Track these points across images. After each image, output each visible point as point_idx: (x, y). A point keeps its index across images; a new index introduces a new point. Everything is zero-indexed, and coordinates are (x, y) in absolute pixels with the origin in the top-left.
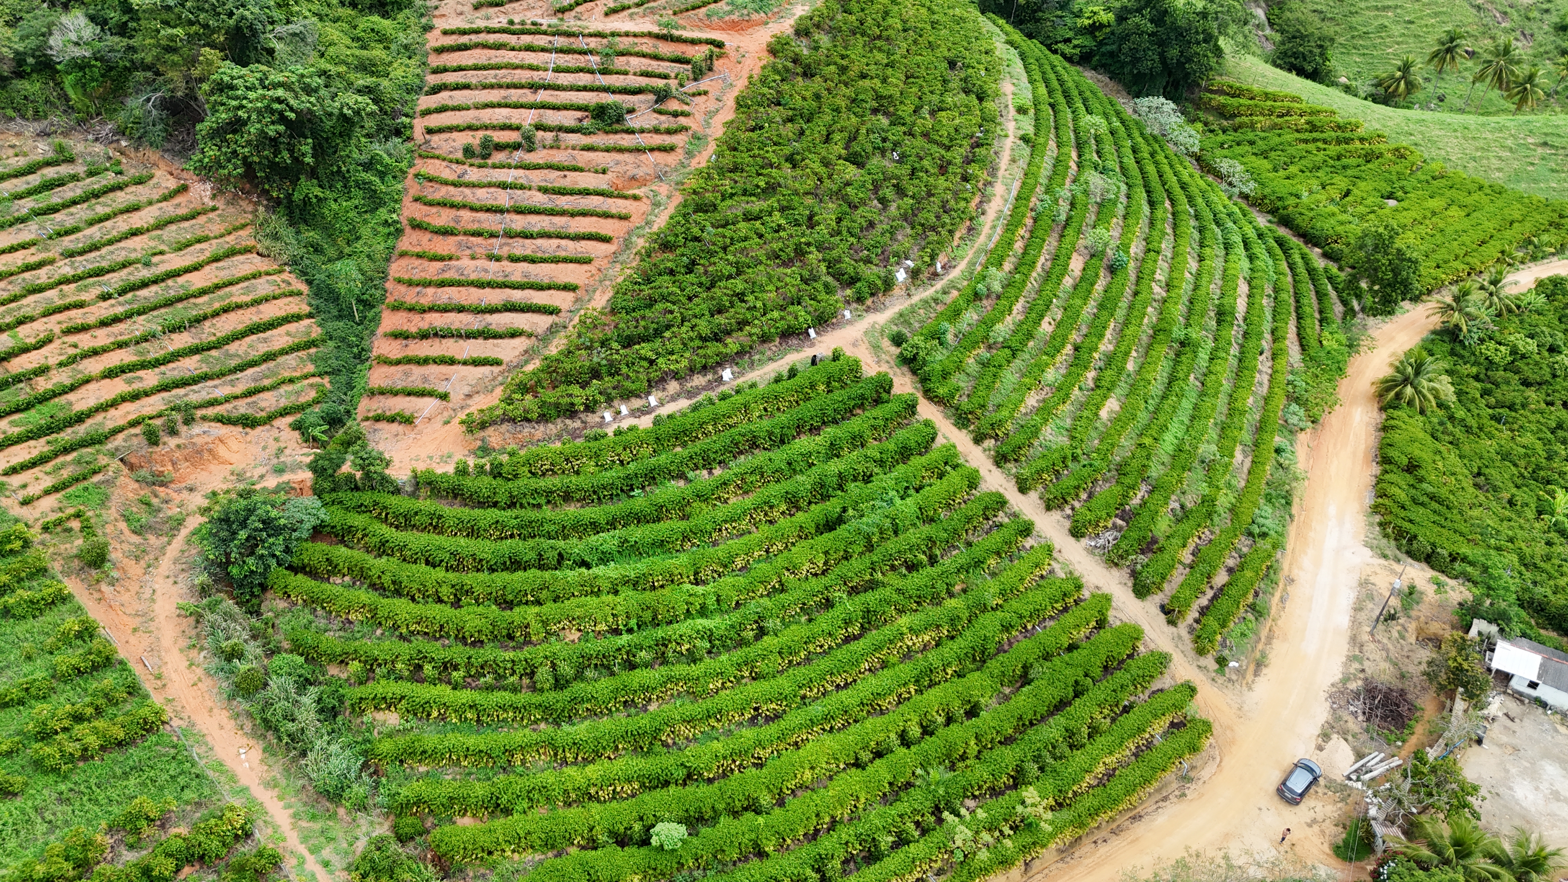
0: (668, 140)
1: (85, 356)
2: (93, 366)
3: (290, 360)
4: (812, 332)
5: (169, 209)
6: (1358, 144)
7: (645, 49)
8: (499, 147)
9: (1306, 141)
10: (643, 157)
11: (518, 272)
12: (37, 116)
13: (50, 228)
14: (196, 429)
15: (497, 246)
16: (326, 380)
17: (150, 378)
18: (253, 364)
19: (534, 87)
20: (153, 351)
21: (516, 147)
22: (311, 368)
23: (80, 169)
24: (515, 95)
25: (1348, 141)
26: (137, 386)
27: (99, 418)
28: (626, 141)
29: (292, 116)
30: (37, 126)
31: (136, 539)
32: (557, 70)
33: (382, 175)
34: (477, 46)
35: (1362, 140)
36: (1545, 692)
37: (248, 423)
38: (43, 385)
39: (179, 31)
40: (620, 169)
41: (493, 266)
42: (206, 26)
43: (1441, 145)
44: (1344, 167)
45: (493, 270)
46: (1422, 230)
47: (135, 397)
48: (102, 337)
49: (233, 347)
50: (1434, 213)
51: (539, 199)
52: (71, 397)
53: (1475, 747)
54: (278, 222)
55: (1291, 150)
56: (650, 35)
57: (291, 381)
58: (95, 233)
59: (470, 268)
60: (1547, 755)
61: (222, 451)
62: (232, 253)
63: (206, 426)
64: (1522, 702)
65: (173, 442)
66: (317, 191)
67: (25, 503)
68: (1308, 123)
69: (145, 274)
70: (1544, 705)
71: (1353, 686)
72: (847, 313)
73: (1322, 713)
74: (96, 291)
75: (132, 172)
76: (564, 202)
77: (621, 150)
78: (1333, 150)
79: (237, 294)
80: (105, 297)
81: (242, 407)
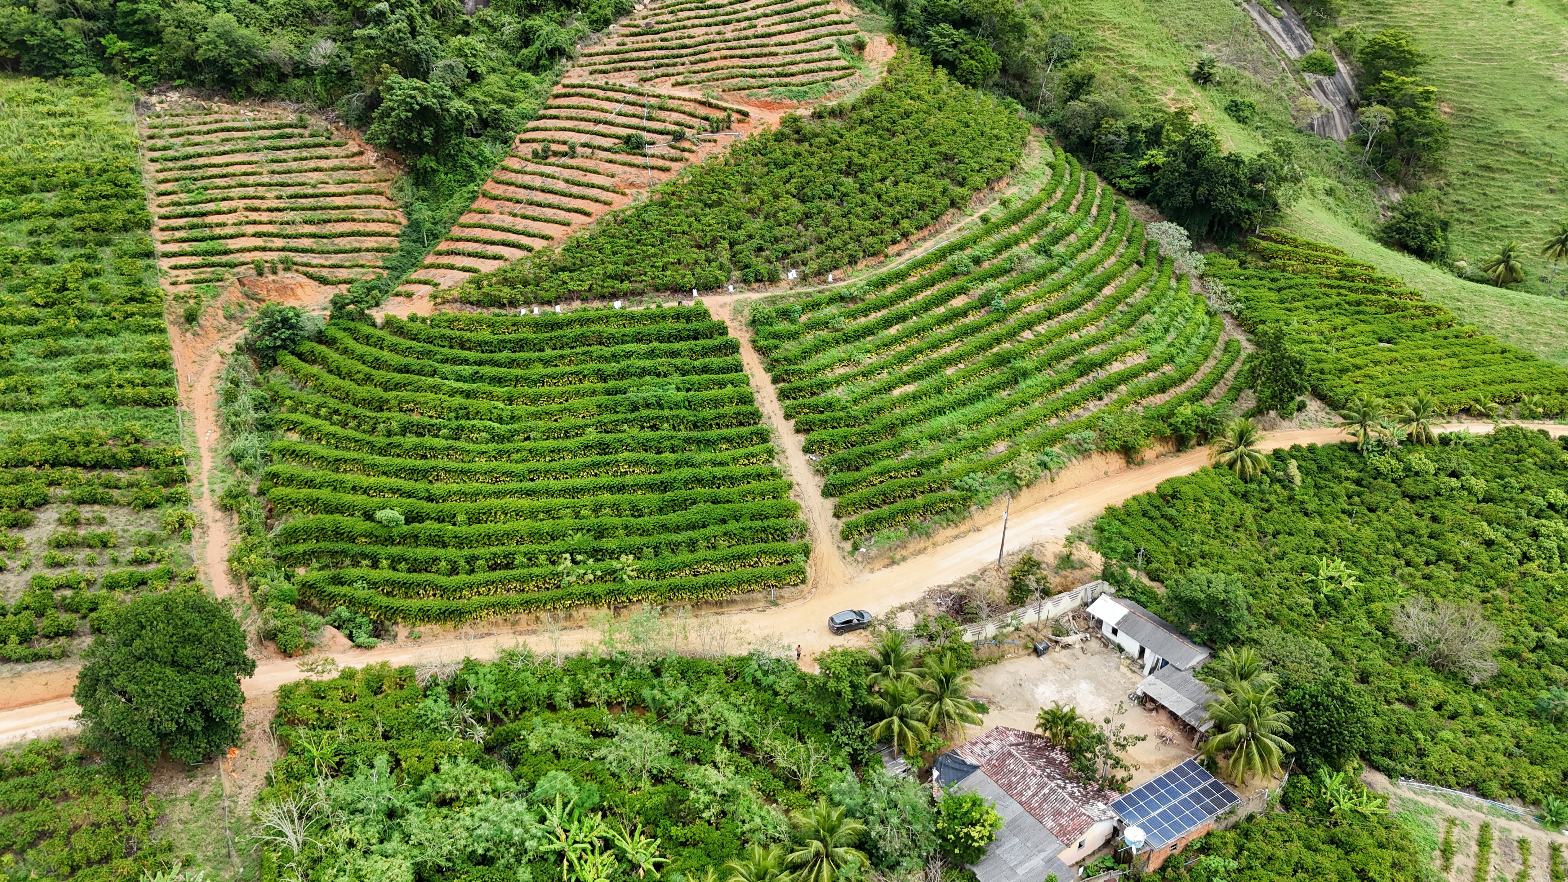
0: (668, 164)
1: (247, 223)
2: (250, 229)
3: (369, 255)
4: (695, 291)
5: (346, 162)
6: (1385, 296)
7: (687, 109)
8: (555, 154)
9: (1331, 287)
10: (644, 172)
11: (521, 224)
12: (298, 101)
13: (270, 157)
14: (289, 275)
15: (518, 209)
16: (385, 273)
17: (279, 243)
18: (346, 252)
19: (597, 122)
20: (289, 230)
21: (565, 154)
22: (380, 263)
23: (307, 133)
24: (583, 125)
25: (1375, 292)
26: (269, 245)
27: (238, 255)
28: (639, 160)
29: (417, 107)
30: (296, 106)
31: (224, 321)
32: (620, 114)
33: (481, 163)
34: (578, 95)
35: (1391, 294)
36: (1122, 639)
37: (324, 281)
38: (218, 231)
39: (371, 52)
40: (626, 177)
41: (510, 219)
42: (389, 51)
43: (1487, 314)
44: (1358, 313)
45: (508, 221)
46: (1395, 367)
47: (264, 249)
48: (265, 217)
49: (337, 241)
50: (1422, 359)
51: (561, 186)
52: (229, 241)
53: (1033, 658)
54: (407, 182)
55: (1306, 290)
56: (695, 101)
57: (362, 266)
58: (294, 165)
59: (496, 219)
60: (1091, 678)
61: (299, 291)
62: (370, 193)
63: (295, 275)
64: (1106, 646)
65: (271, 277)
66: (433, 164)
67: (174, 284)
68: (1340, 272)
69: (310, 191)
70: (1121, 650)
71: (953, 590)
72: (731, 287)
73: (914, 597)
74: (275, 193)
75: (336, 139)
76: (575, 190)
77: (631, 165)
78: (1352, 297)
79: (358, 214)
80: (279, 198)
81: (325, 272)
